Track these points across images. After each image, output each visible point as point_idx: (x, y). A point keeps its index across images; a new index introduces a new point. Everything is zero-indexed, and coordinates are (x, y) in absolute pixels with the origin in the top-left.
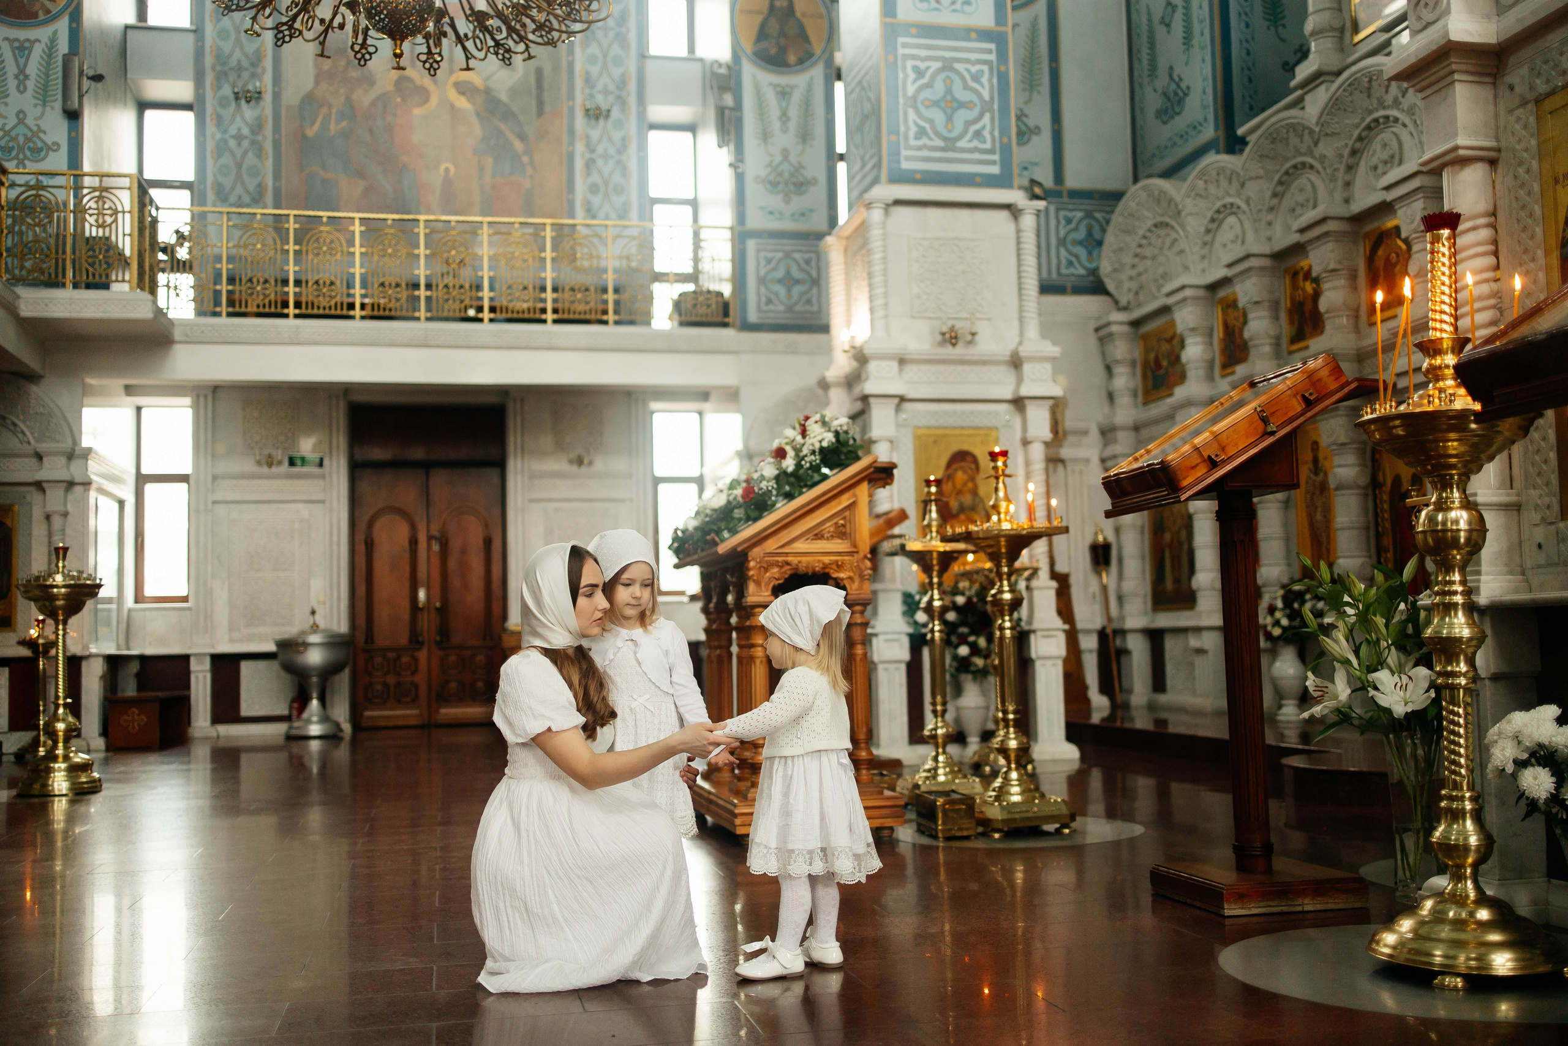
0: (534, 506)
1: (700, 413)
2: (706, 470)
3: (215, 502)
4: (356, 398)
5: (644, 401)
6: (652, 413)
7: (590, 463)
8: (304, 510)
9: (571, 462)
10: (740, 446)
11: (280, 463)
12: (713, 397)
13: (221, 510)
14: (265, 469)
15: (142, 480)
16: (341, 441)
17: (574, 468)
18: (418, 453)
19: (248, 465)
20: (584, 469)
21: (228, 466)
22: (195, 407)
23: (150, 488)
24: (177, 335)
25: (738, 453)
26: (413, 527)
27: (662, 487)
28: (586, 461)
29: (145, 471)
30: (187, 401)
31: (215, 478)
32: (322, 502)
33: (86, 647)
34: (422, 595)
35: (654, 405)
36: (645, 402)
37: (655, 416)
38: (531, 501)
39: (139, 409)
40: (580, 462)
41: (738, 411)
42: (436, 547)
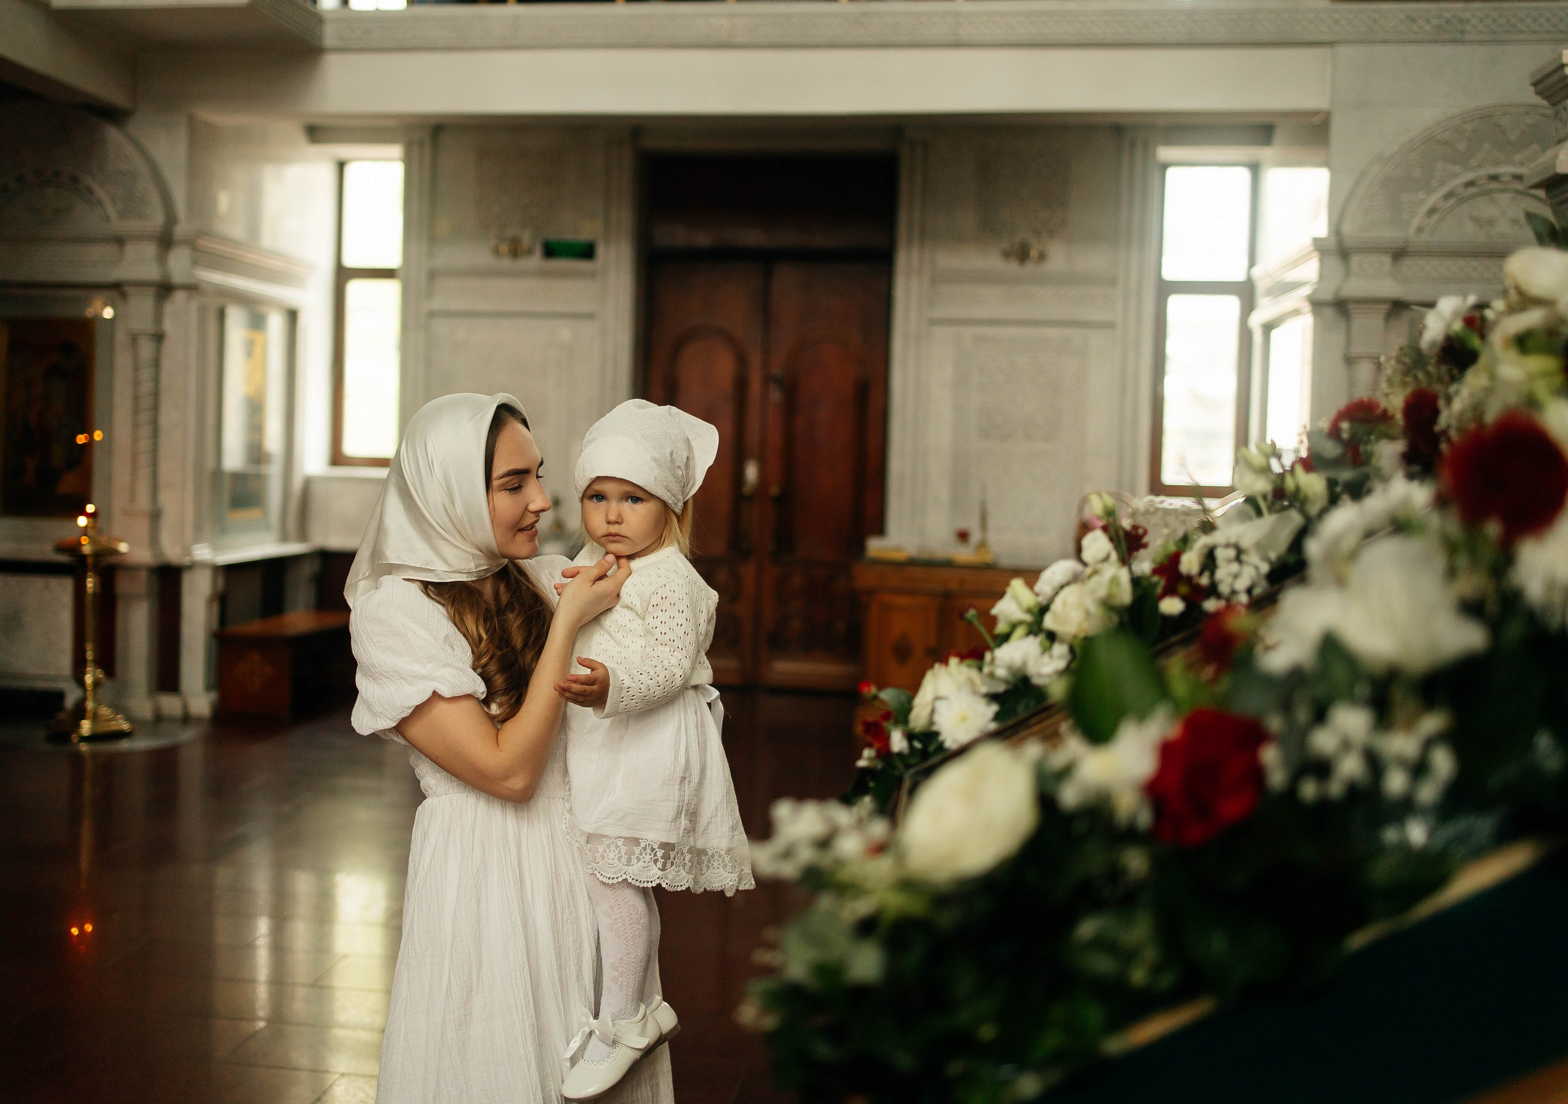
0: (939, 331)
1: (1255, 168)
2: (1256, 272)
3: (432, 314)
4: (652, 143)
5: (1146, 144)
6: (1164, 167)
7: (1042, 257)
8: (565, 332)
9: (1007, 255)
10: (1321, 229)
11: (529, 252)
12: (1279, 136)
13: (441, 327)
14: (507, 263)
15: (343, 275)
16: (624, 215)
17: (1012, 267)
18: (752, 237)
19: (480, 255)
20: (1030, 267)
21: (452, 256)
22: (408, 161)
23: (355, 289)
24: (330, 36)
25: (1318, 245)
26: (742, 361)
27: (1175, 303)
28: (1034, 253)
29: (349, 261)
30: (396, 151)
31: (433, 275)
32: (590, 316)
33: (187, 551)
34: (751, 472)
35: (1165, 153)
36: (1148, 148)
37: (1171, 173)
38: (933, 322)
39: (341, 166)
40: (1022, 254)
41: (1326, 164)
42: (776, 395)
